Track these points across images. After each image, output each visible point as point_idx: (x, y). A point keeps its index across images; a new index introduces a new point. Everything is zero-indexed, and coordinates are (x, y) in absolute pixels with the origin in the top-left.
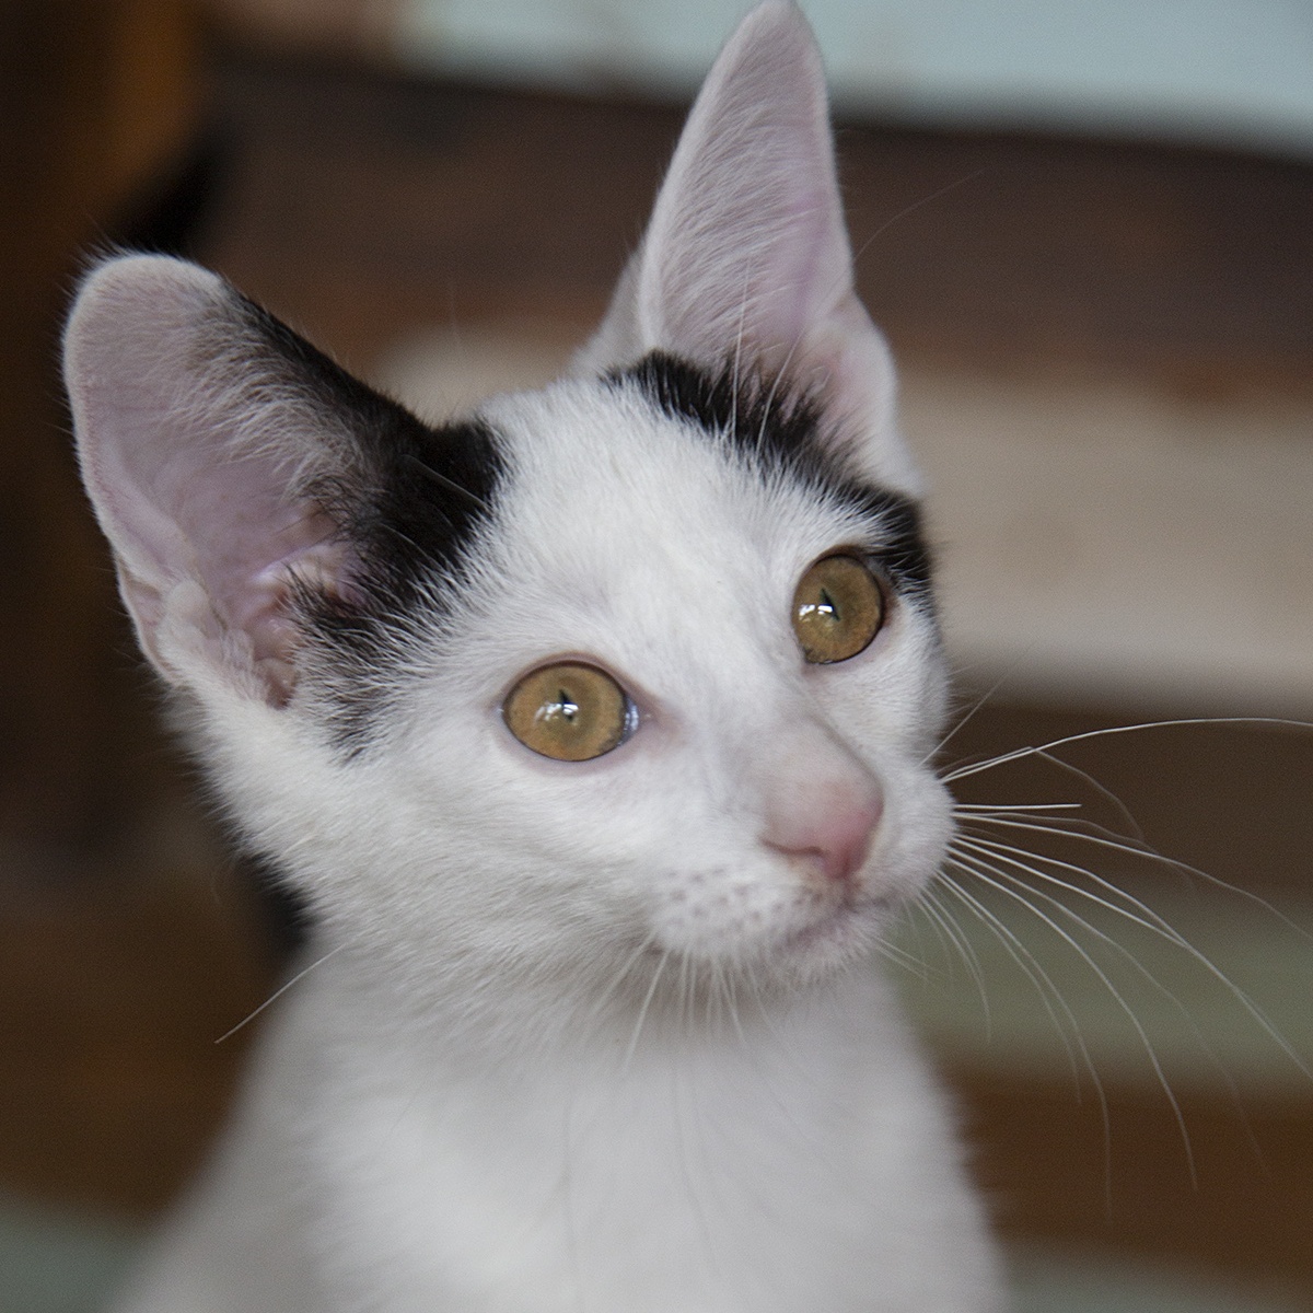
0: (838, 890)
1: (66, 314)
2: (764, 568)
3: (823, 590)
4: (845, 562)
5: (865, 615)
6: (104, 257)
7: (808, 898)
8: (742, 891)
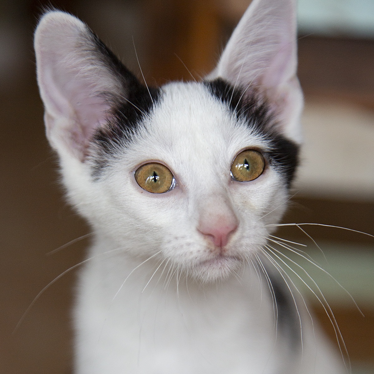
0: (218, 250)
1: (36, 26)
2: (225, 148)
3: (246, 160)
4: (255, 153)
5: (258, 170)
6: (50, 10)
7: (208, 251)
8: (189, 244)
